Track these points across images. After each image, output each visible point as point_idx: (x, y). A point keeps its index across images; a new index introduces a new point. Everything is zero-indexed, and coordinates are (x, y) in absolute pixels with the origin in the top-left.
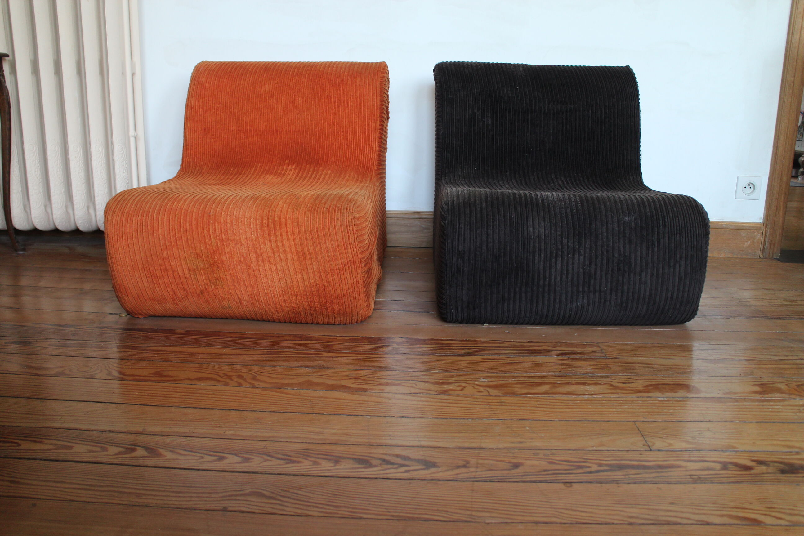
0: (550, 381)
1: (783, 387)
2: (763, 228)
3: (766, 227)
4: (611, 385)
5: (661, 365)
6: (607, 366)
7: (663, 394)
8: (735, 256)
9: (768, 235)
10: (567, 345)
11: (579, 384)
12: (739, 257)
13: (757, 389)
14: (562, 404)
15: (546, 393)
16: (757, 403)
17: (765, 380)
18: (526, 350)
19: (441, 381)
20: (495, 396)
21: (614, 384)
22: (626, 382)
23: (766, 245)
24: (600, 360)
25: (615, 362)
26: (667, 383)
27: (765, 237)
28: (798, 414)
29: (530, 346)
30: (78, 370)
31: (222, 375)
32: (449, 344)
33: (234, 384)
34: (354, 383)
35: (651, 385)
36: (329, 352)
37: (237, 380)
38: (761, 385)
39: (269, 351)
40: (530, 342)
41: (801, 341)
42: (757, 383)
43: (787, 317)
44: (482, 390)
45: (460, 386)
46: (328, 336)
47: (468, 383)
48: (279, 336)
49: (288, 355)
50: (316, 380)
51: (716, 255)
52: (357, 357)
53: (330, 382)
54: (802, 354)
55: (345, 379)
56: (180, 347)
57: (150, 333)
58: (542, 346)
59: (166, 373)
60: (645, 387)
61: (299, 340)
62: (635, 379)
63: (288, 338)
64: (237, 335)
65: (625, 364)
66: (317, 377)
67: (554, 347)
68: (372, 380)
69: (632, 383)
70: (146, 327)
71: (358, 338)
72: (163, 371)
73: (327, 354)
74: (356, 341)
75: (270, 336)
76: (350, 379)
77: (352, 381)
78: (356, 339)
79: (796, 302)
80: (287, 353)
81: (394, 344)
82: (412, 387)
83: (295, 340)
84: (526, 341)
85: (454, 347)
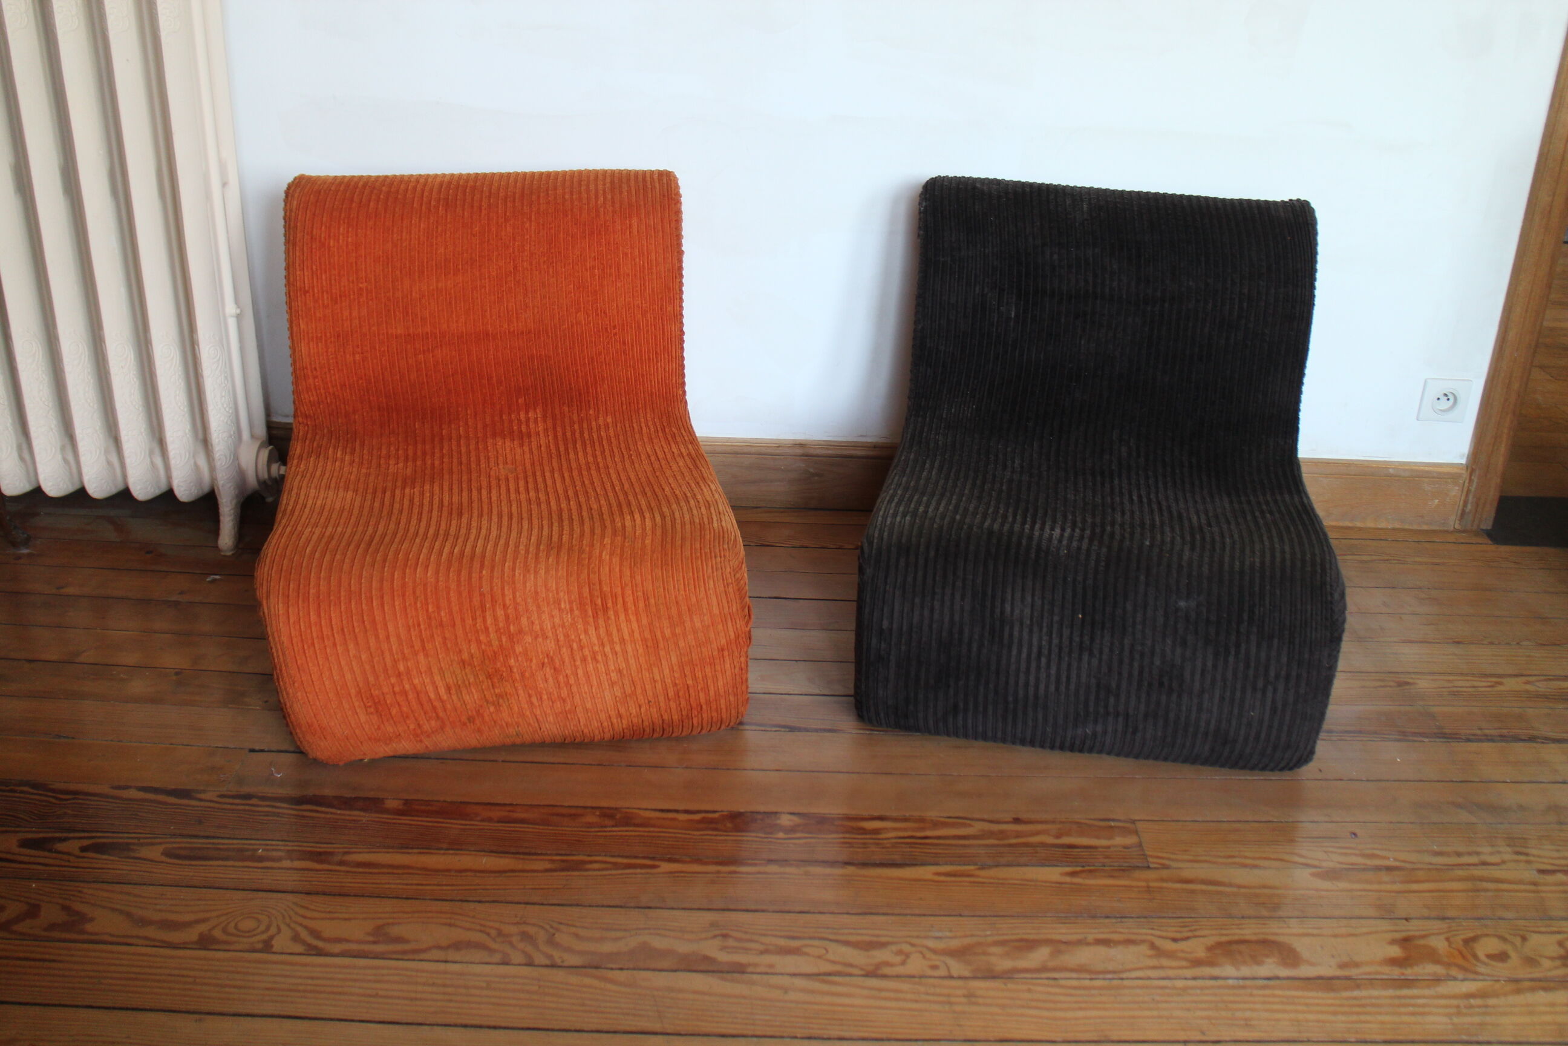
0: (1049, 937)
1: (1439, 944)
2: (1465, 474)
3: (1471, 475)
4: (1153, 946)
5: (1239, 887)
6: (1149, 890)
7: (1238, 969)
8: (1407, 527)
9: (1473, 489)
10: (1082, 828)
11: (1099, 942)
12: (1415, 527)
13: (1395, 951)
14: (1069, 999)
15: (1044, 969)
16: (1390, 992)
17: (1414, 928)
18: (1010, 845)
19: (867, 938)
20: (960, 978)
21: (1159, 942)
22: (1178, 935)
23: (1469, 507)
24: (1137, 874)
25: (1162, 880)
26: (1247, 938)
27: (1468, 491)
28: (1455, 1020)
29: (1018, 835)
30: (236, 927)
31: (493, 933)
32: (876, 831)
33: (517, 957)
34: (723, 948)
35: (1219, 945)
36: (670, 860)
37: (521, 945)
38: (1405, 942)
39: (563, 861)
40: (1017, 821)
41: (1492, 808)
42: (1398, 936)
43: (1479, 732)
44: (937, 963)
45: (900, 952)
46: (662, 811)
47: (913, 945)
48: (574, 815)
49: (599, 870)
50: (658, 943)
51: (1370, 524)
52: (718, 872)
53: (683, 947)
54: (1488, 849)
55: (706, 939)
56: (409, 853)
57: (340, 809)
58: (1038, 833)
59: (395, 931)
60: (1210, 949)
61: (613, 826)
62: (1193, 928)
63: (591, 819)
64: (497, 813)
65: (1178, 886)
66: (658, 934)
67: (1058, 837)
68: (751, 941)
69: (1187, 938)
70: (328, 792)
71: (716, 815)
72: (388, 924)
73: (666, 867)
74: (713, 826)
75: (557, 815)
76: (715, 936)
77: (718, 942)
78: (712, 821)
79: (1500, 683)
80: (596, 866)
81: (781, 835)
82: (819, 957)
83: (604, 827)
84: (1010, 820)
85: (886, 841)
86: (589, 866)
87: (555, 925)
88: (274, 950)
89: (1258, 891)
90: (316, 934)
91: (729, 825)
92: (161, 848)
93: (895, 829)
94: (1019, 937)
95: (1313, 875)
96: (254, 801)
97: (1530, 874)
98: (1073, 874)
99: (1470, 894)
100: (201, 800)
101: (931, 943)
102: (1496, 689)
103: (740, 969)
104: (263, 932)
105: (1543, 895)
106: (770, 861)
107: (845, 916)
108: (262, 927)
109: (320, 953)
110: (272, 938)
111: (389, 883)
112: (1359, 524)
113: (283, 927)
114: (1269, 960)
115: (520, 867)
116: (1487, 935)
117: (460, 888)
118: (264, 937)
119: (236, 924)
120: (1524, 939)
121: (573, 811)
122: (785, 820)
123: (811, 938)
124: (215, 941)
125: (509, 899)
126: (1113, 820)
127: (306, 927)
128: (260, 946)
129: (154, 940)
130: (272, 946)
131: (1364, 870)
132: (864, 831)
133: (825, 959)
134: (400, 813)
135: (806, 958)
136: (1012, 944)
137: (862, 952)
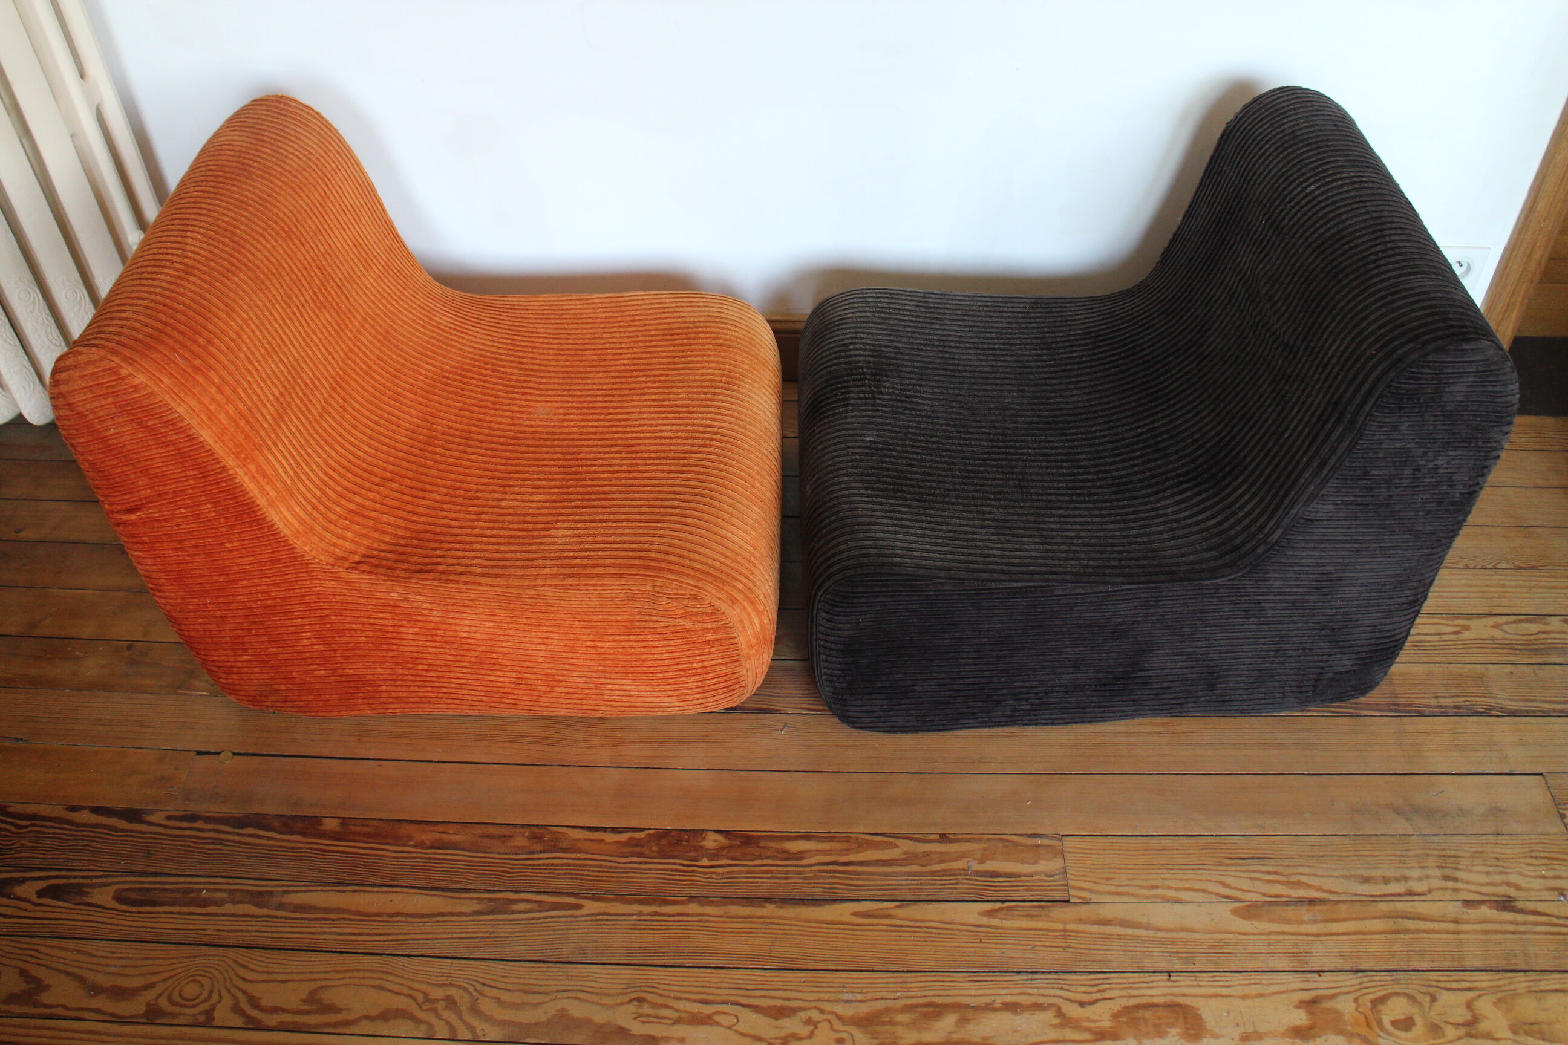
0: (957, 1000)
1: (1347, 1006)
4: (1060, 1013)
5: (1157, 929)
6: (1065, 934)
7: (1139, 1042)
10: (1007, 848)
11: (1006, 1007)
13: (1300, 1018)
17: (1324, 984)
18: (933, 873)
19: (778, 1003)
21: (1065, 1007)
22: (1086, 998)
24: (1057, 911)
25: (1080, 921)
26: (1155, 1000)
29: (942, 858)
30: (181, 996)
31: (420, 997)
32: (800, 855)
33: (443, 1031)
34: (637, 1017)
35: (1127, 1010)
36: (594, 898)
37: (446, 1014)
38: (1311, 1004)
39: (490, 900)
40: (944, 838)
41: (1431, 813)
42: (1307, 996)
43: (1433, 702)
44: (844, 1035)
45: (809, 1022)
46: (590, 829)
47: (822, 1011)
48: (504, 836)
49: (524, 912)
50: (577, 1010)
52: (640, 914)
54: (1415, 873)
55: (622, 1004)
57: (280, 833)
58: (961, 856)
59: (329, 997)
60: (1115, 1016)
61: (541, 852)
62: (1102, 987)
63: (520, 842)
64: (429, 836)
65: (1095, 928)
66: (576, 998)
67: (982, 861)
68: (666, 1006)
69: (1096, 1001)
70: (270, 809)
71: (642, 835)
72: (321, 987)
73: (592, 906)
74: (638, 849)
75: (488, 836)
76: (631, 1001)
77: (632, 1008)
78: (638, 843)
80: (522, 906)
81: (705, 862)
82: (729, 1028)
83: (533, 853)
84: (937, 837)
85: (808, 869)
86: (515, 907)
87: (479, 987)
88: (215, 1024)
89: (1174, 935)
90: (253, 1001)
91: (655, 849)
92: (111, 890)
93: (820, 852)
94: (927, 1000)
95: (1235, 912)
96: (200, 824)
97: (1453, 909)
98: (990, 913)
99: (1389, 936)
100: (151, 824)
101: (840, 1009)
102: (1462, 636)
104: (205, 1001)
105: (1462, 936)
106: (692, 899)
107: (759, 972)
108: (205, 995)
109: (258, 1027)
110: (213, 1008)
111: (324, 933)
113: (225, 993)
114: (1174, 1031)
115: (448, 909)
116: (1396, 994)
117: (391, 938)
118: (205, 1006)
119: (181, 990)
120: (1434, 999)
121: (502, 831)
122: (711, 842)
123: (723, 1003)
124: (162, 1013)
125: (437, 952)
126: (1040, 837)
127: (245, 993)
128: (202, 1018)
129: (104, 1013)
130: (214, 1019)
131: (1287, 903)
132: (788, 855)
133: (736, 1031)
134: (337, 836)
135: (717, 1029)
136: (920, 1009)
137: (773, 1021)
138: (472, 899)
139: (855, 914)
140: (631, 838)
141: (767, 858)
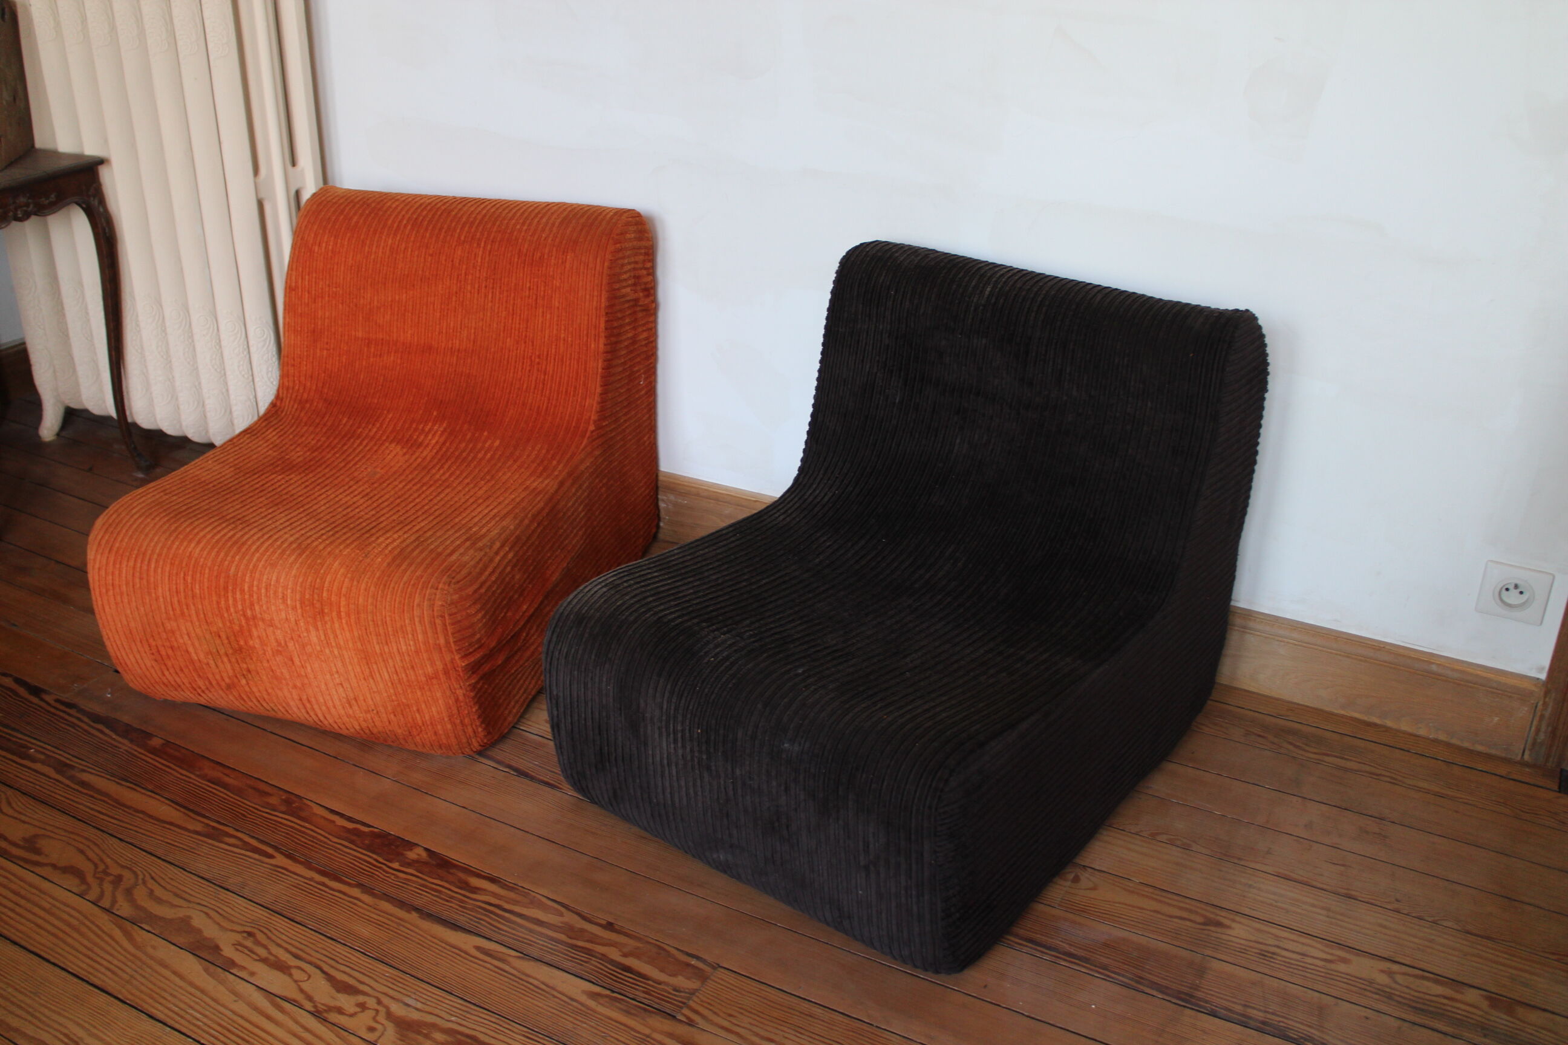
2: (1541, 694)
3: (1548, 696)
8: (1454, 741)
9: (1547, 713)
10: (660, 956)
12: (1466, 745)
18: (574, 947)
19: (352, 982)
23: (1542, 736)
24: (657, 1020)
25: (671, 1035)
29: (593, 940)
31: (101, 867)
32: (475, 890)
33: (93, 895)
34: (237, 945)
36: (289, 856)
37: (107, 885)
39: (213, 827)
40: (610, 926)
43: (1238, 1008)
44: (379, 1027)
45: (362, 1005)
46: (335, 813)
47: (380, 1003)
48: (267, 793)
49: (230, 845)
50: (199, 921)
51: (1405, 726)
53: (210, 931)
55: (235, 931)
56: (118, 783)
57: (118, 734)
58: (611, 944)
59: (43, 843)
61: (281, 812)
63: (273, 800)
64: (216, 774)
66: (206, 914)
67: (625, 955)
68: (266, 947)
70: (126, 719)
71: (366, 829)
72: (44, 836)
73: (280, 860)
74: (354, 838)
75: (256, 789)
76: (244, 932)
77: (239, 937)
78: (359, 834)
79: (1344, 961)
80: (231, 840)
81: (396, 865)
82: (296, 981)
83: (275, 810)
84: (604, 922)
85: (471, 902)
86: (227, 839)
87: (148, 878)
91: (368, 842)
93: (493, 894)
96: (73, 712)
98: (593, 996)
100: (42, 700)
101: (396, 1008)
102: (1333, 966)
103: (229, 966)
106: (360, 885)
112: (1389, 723)
115: (180, 823)
117: (122, 824)
121: (269, 790)
122: (415, 854)
123: (310, 963)
125: (143, 845)
126: (698, 958)
132: (466, 886)
133: (299, 986)
134: (153, 751)
135: (286, 978)
136: (459, 1037)
137: (333, 991)
138: (203, 822)
139: (478, 948)
140: (355, 829)
141: (450, 883)
